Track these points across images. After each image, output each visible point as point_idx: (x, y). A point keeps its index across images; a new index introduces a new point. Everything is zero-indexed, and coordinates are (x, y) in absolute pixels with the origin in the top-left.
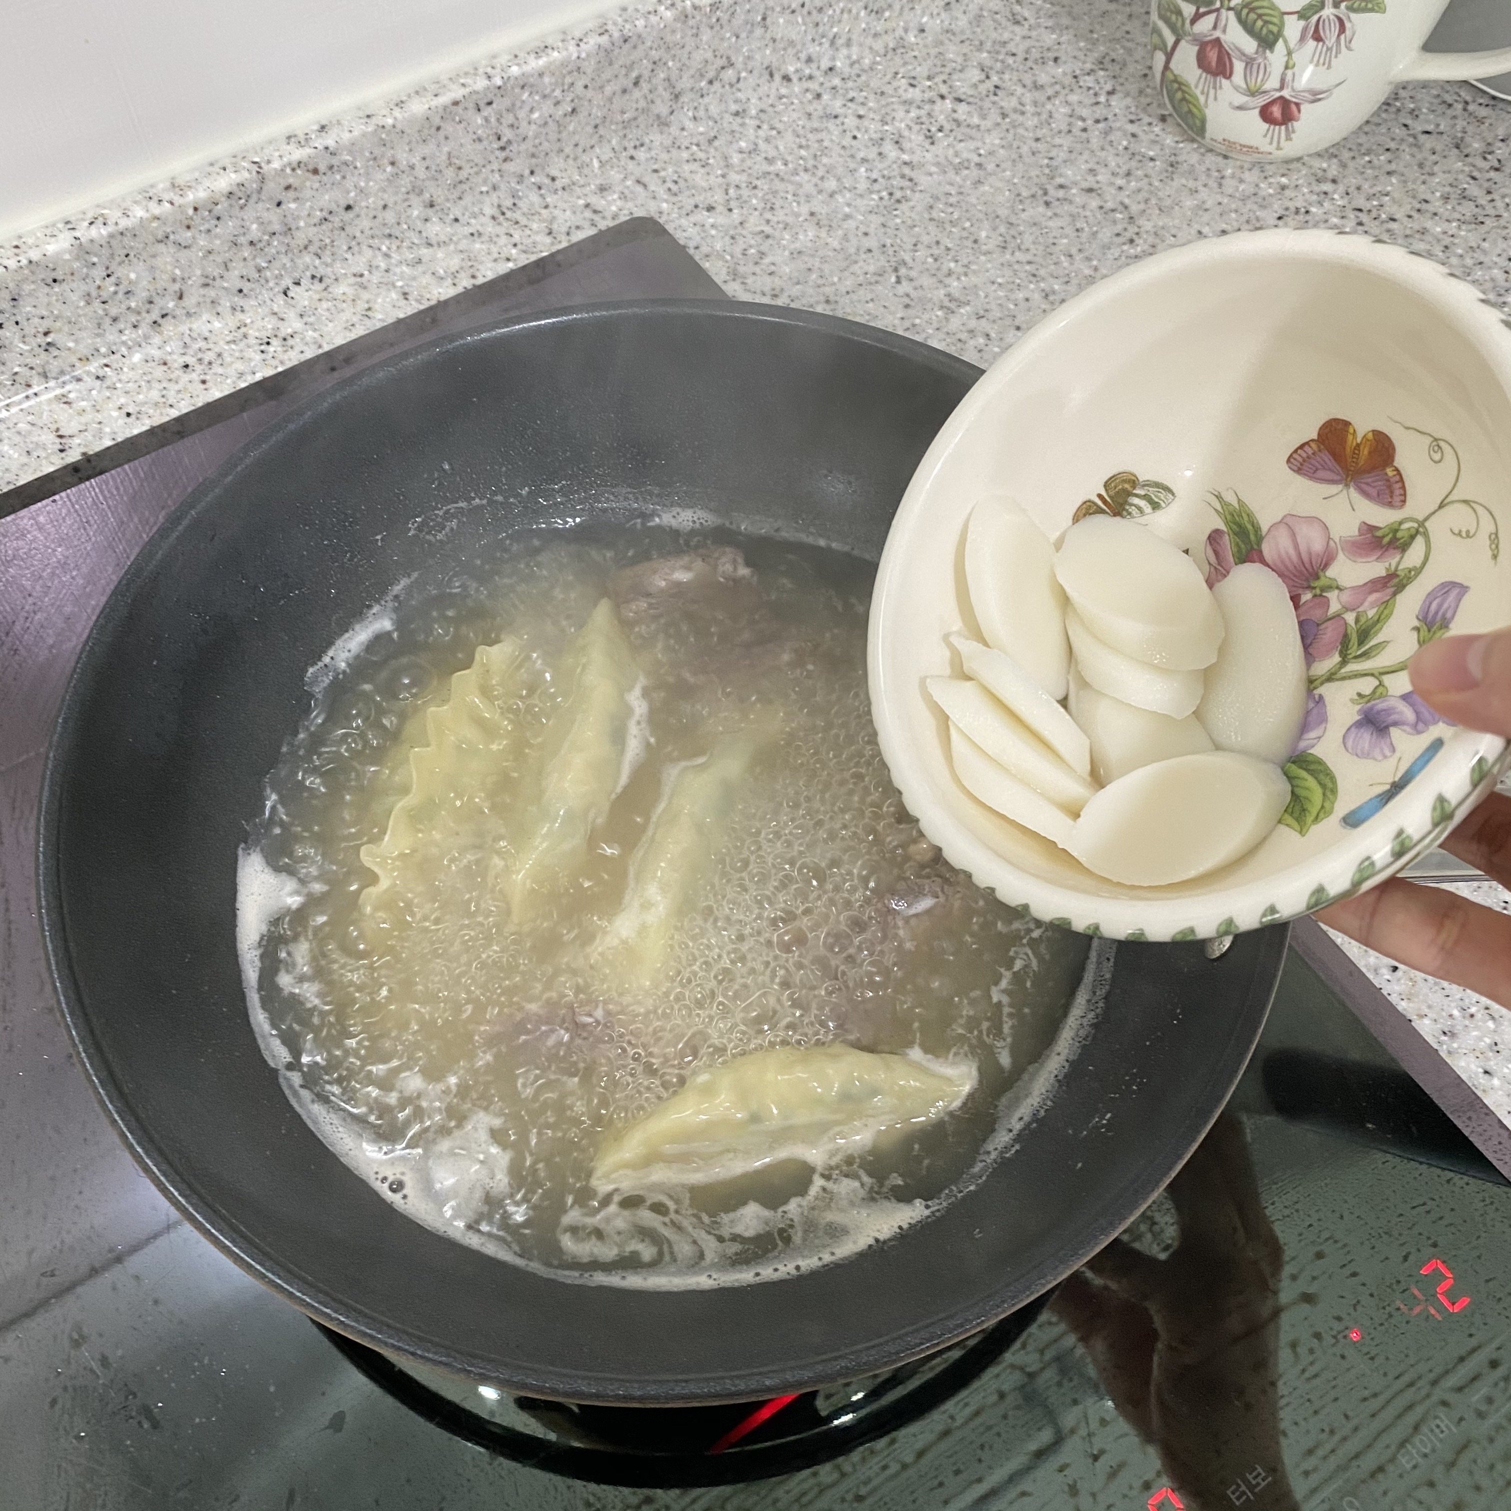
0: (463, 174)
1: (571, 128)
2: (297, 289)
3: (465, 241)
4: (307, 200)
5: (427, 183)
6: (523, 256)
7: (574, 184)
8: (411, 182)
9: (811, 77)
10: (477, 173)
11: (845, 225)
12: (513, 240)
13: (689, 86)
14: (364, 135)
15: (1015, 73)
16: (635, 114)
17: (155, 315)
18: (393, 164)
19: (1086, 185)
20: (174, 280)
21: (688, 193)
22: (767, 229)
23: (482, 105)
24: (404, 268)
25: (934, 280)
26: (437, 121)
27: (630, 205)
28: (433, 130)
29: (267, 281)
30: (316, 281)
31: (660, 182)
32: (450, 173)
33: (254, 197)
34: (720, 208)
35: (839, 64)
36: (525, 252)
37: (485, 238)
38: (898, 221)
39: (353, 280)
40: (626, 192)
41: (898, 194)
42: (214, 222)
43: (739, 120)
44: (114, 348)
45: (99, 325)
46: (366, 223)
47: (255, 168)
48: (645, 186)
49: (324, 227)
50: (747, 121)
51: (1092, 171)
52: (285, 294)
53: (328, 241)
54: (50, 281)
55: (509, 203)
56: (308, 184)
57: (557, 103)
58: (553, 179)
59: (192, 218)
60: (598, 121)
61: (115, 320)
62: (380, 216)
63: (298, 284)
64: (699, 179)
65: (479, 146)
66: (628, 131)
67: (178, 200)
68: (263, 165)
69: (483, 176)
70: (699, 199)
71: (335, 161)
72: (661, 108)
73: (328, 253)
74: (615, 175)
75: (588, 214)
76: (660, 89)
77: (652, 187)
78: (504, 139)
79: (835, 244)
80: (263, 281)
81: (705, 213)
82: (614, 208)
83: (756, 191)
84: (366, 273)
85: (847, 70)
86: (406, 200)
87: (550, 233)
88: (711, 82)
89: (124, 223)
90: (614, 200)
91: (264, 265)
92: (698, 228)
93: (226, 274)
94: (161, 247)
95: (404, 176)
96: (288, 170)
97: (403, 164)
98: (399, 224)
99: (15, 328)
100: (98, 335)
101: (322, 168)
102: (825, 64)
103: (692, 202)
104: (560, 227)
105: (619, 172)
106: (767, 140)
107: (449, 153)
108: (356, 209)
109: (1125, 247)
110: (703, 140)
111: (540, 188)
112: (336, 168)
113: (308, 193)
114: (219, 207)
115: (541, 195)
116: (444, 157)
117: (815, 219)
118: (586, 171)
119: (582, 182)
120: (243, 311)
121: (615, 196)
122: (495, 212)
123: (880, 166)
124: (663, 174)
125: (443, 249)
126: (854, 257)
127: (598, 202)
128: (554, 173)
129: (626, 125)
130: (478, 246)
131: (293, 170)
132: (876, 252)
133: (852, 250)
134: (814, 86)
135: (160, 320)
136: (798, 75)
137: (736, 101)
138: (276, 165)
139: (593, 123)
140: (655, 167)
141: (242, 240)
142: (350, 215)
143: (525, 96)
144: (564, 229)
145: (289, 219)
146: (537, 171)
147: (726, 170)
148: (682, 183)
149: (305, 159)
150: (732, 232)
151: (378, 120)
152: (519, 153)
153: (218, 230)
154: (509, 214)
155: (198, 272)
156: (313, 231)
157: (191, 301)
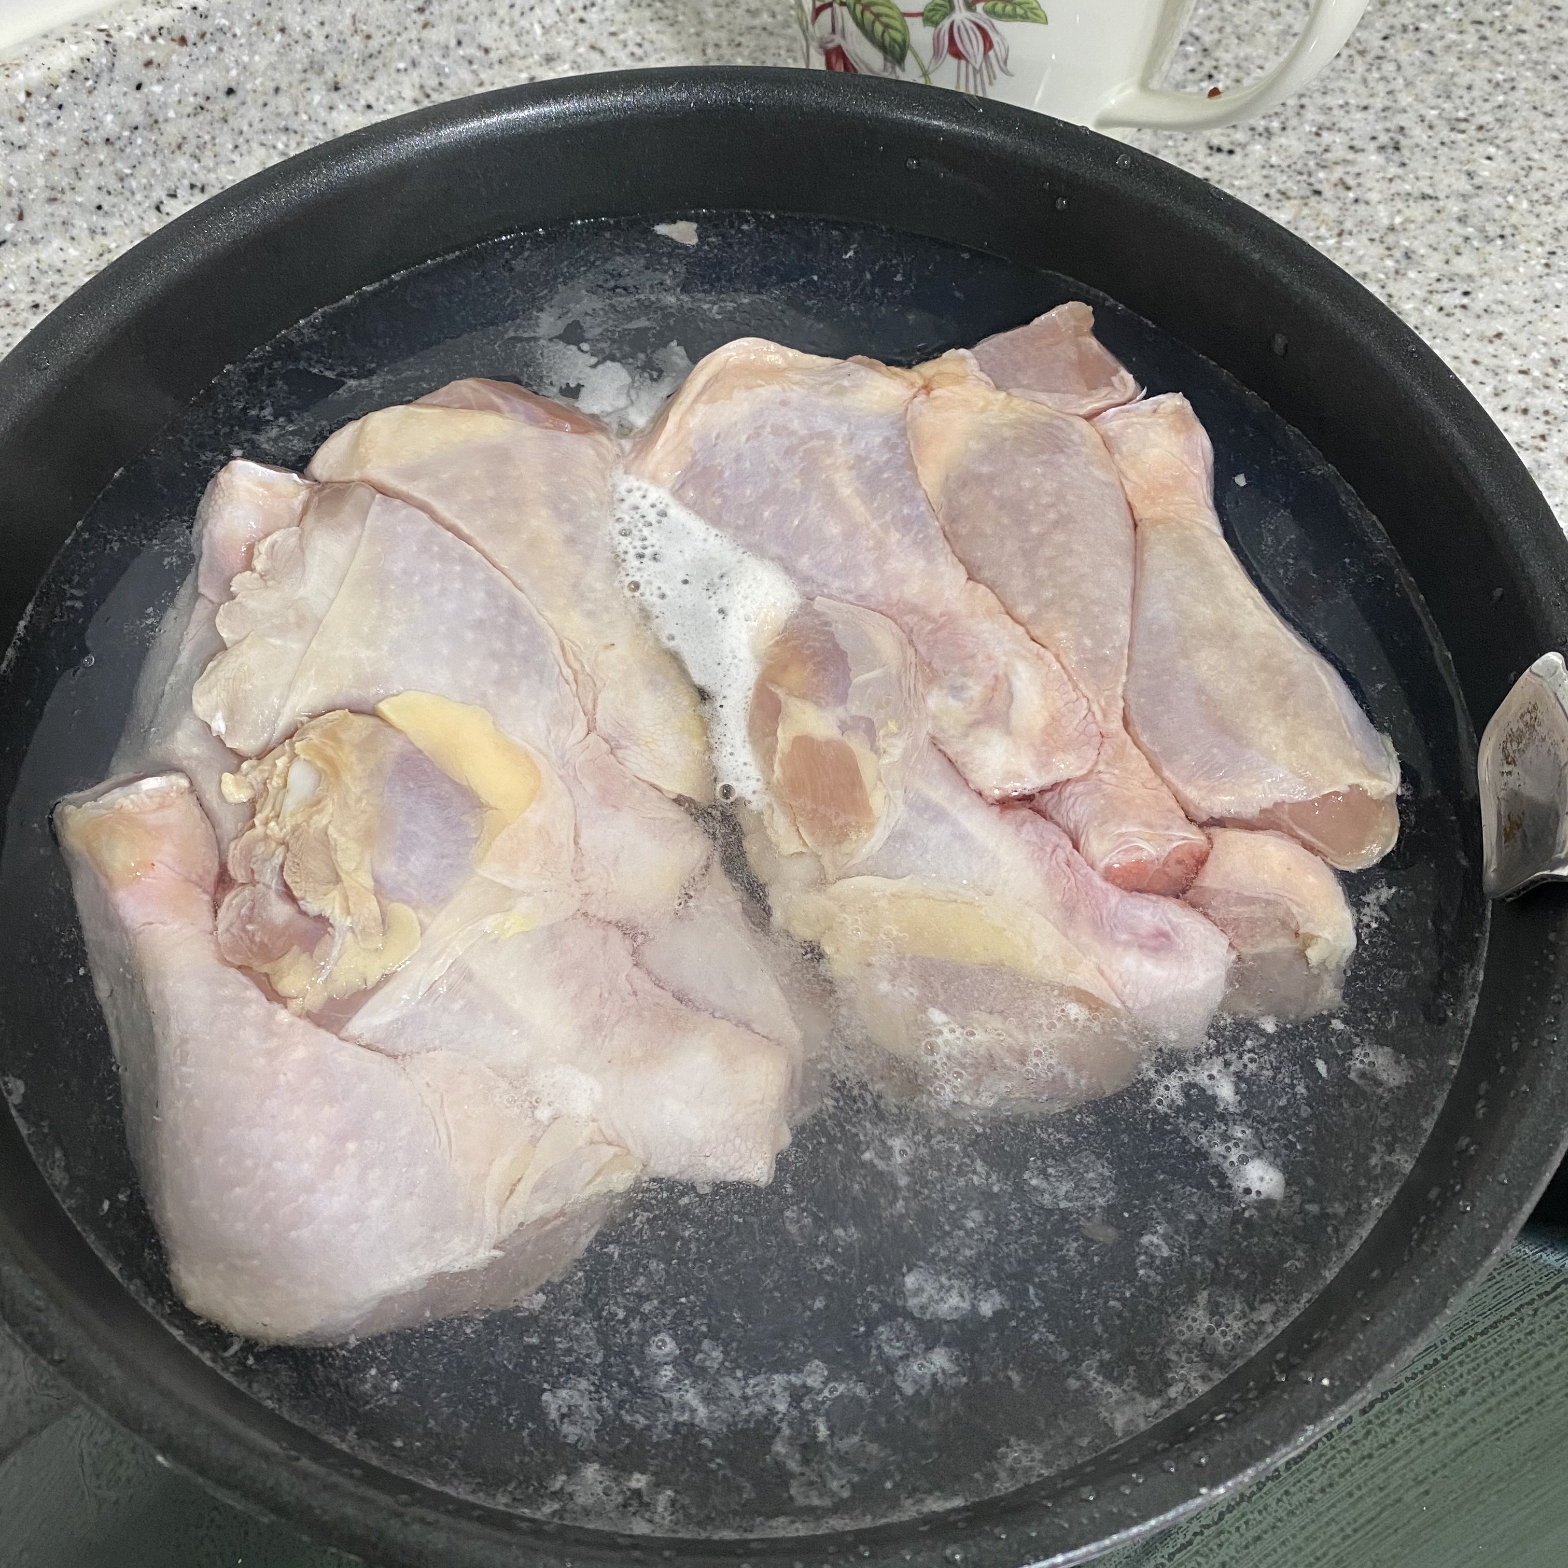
0: (374, 45)
2: (173, 202)
4: (176, 81)
5: (329, 57)
7: (513, 56)
8: (308, 56)
10: (391, 44)
18: (282, 30)
20: (10, 194)
29: (133, 193)
30: (196, 191)
31: (620, 46)
32: (356, 42)
33: (105, 78)
40: (578, 59)
42: (55, 112)
46: (254, 113)
47: (103, 36)
48: (602, 52)
49: (200, 118)
52: (158, 209)
53: (207, 138)
55: (433, 82)
56: (174, 58)
58: (487, 51)
59: (24, 107)
62: (272, 101)
63: (173, 196)
64: (668, 41)
68: (112, 32)
69: (398, 47)
71: (207, 26)
73: (208, 153)
74: (562, 43)
77: (611, 53)
80: (128, 194)
83: (741, 49)
86: (303, 81)
91: (128, 171)
93: (79, 184)
95: (298, 48)
96: (147, 39)
97: (296, 29)
98: (296, 114)
101: (191, 36)
105: (567, 39)
107: (353, 17)
108: (240, 94)
111: (471, 63)
112: (208, 36)
113: (174, 72)
114: (60, 90)
115: (473, 72)
116: (348, 21)
118: (526, 39)
119: (522, 52)
120: (104, 234)
121: (566, 66)
122: (418, 96)
124: (622, 36)
128: (488, 42)
131: (153, 38)
138: (130, 32)
140: (613, 28)
141: (96, 137)
142: (233, 101)
145: (154, 107)
146: (464, 39)
147: (700, 27)
148: (647, 45)
149: (167, 24)
152: (442, 15)
153: (61, 123)
155: (41, 182)
156: (186, 123)
157: (34, 222)
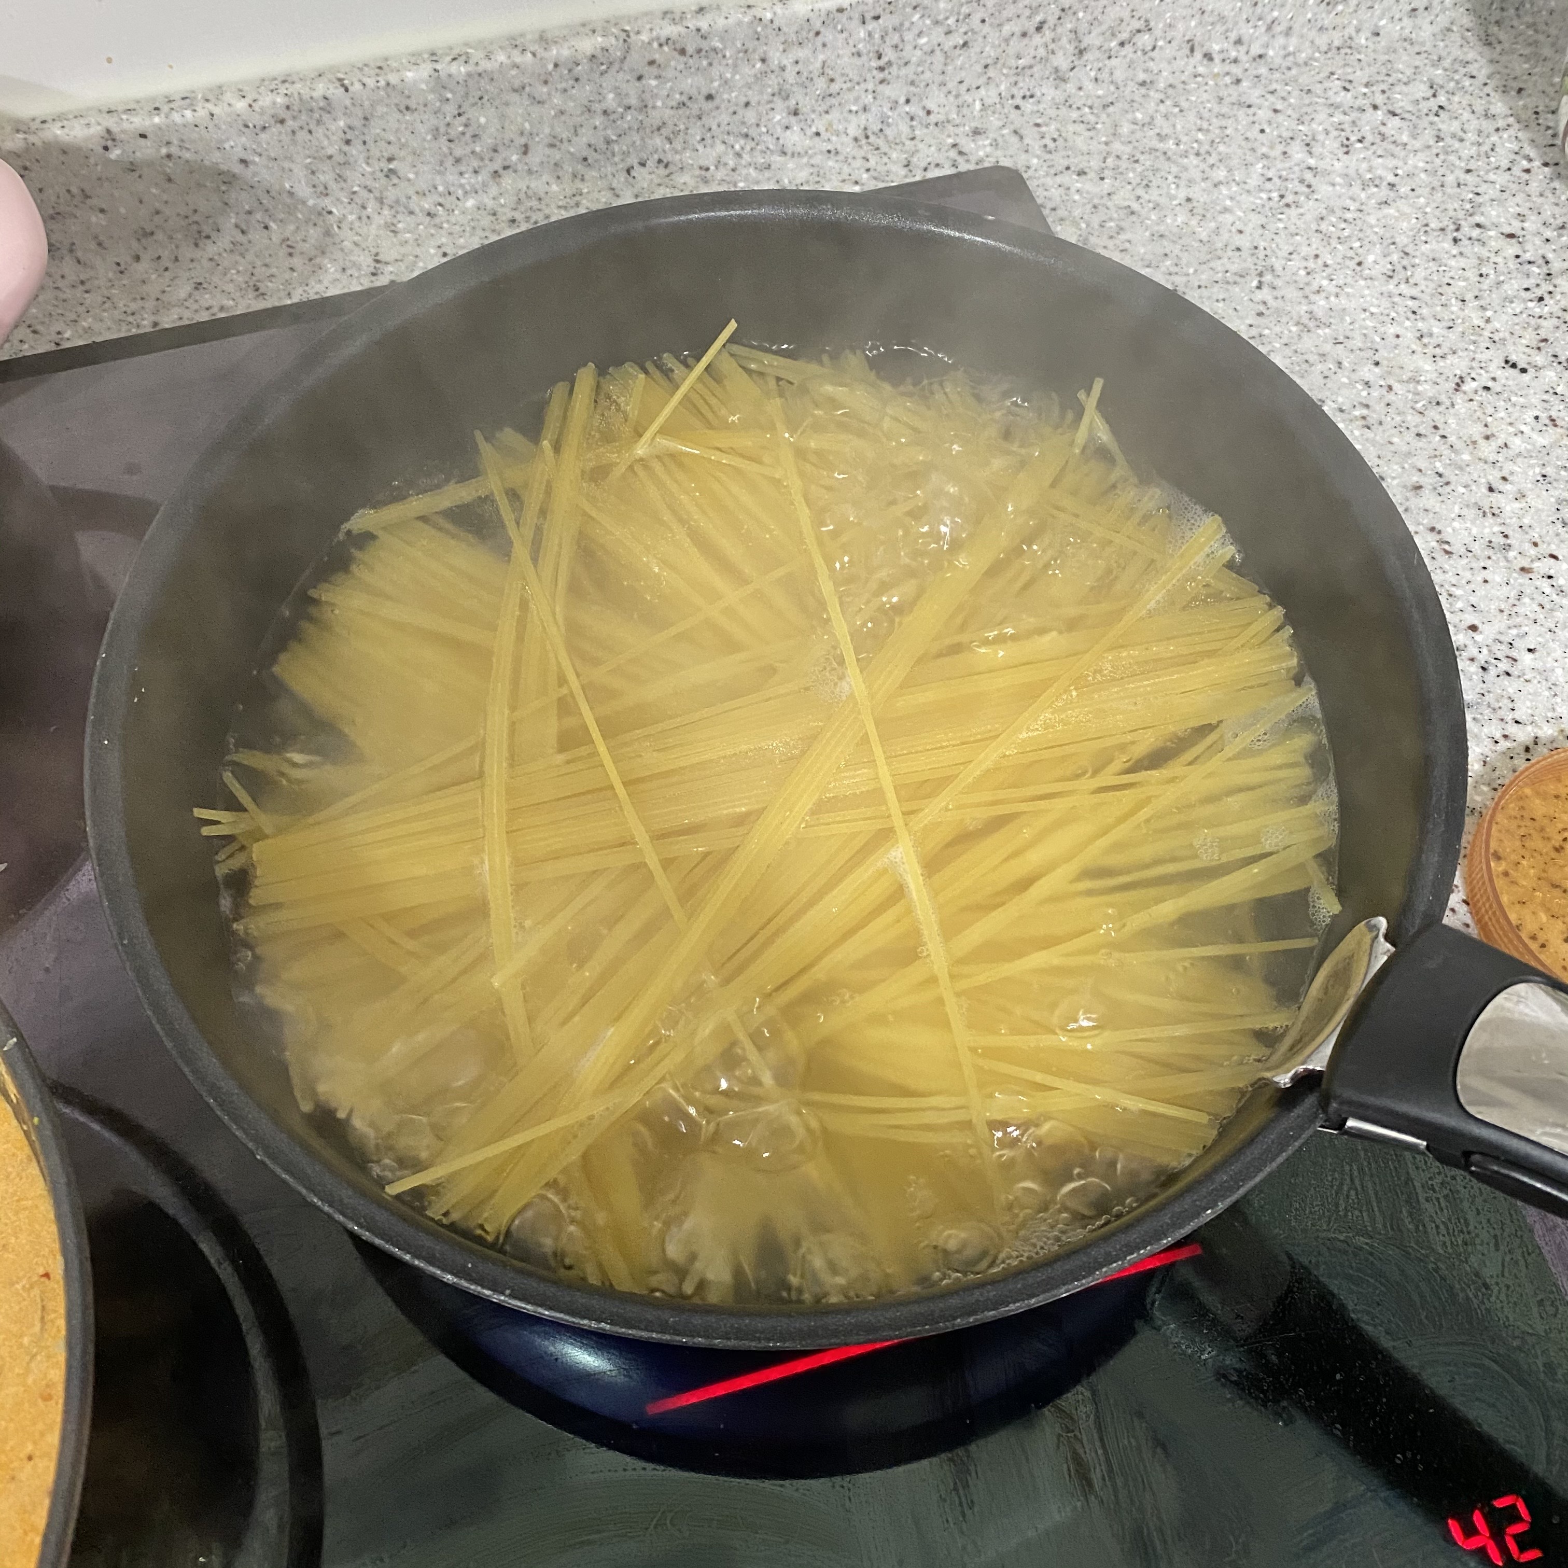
0: (835, 88)
1: (959, 63)
2: (642, 169)
3: (819, 157)
4: (669, 81)
5: (795, 89)
6: (874, 182)
7: (948, 121)
8: (779, 84)
9: (1235, 61)
10: (849, 90)
11: (1220, 218)
12: (868, 165)
13: (1098, 43)
14: (739, 23)
15: (1468, 97)
16: (1032, 62)
17: (497, 166)
18: (763, 61)
19: (1508, 230)
20: (522, 134)
21: (1064, 153)
22: (1135, 206)
23: (868, 16)
24: (751, 171)
25: (1301, 293)
26: (817, 25)
27: (999, 153)
28: (812, 34)
29: (613, 155)
30: (661, 166)
31: (1038, 137)
32: (821, 82)
33: (616, 66)
34: (1092, 175)
35: (1271, 53)
36: (875, 178)
37: (840, 158)
38: (1281, 225)
39: (698, 172)
40: (1000, 140)
41: (1290, 198)
42: (571, 82)
43: (1143, 90)
44: (452, 189)
45: (442, 163)
46: (725, 118)
47: (624, 35)
48: (1021, 138)
49: (681, 112)
50: (1152, 93)
51: (1521, 217)
52: (628, 171)
53: (682, 127)
54: (402, 108)
55: (876, 128)
56: (673, 63)
57: (948, 33)
58: (929, 113)
59: (550, 74)
60: (989, 61)
61: (458, 161)
62: (741, 112)
63: (643, 164)
64: (1080, 143)
65: (858, 61)
66: (1020, 78)
67: (540, 52)
68: (631, 34)
69: (854, 94)
70: (1073, 161)
71: (705, 45)
72: (1061, 61)
73: (680, 138)
74: (994, 121)
75: (953, 154)
76: (1064, 40)
77: (1026, 141)
78: (885, 59)
79: (1204, 236)
80: (609, 154)
81: (1075, 177)
82: (981, 153)
83: (1137, 165)
84: (712, 168)
85: (1278, 61)
86: (770, 102)
87: (907, 166)
88: (1122, 44)
89: (486, 65)
90: (985, 146)
91: (614, 138)
92: (1061, 190)
93: (574, 139)
94: (515, 97)
95: (773, 76)
96: (655, 45)
97: (774, 62)
98: (758, 125)
99: (361, 147)
100: (439, 172)
101: (690, 50)
102: (1256, 50)
103: (1066, 163)
104: (919, 161)
105: (999, 119)
106: (1166, 117)
107: (824, 62)
108: (717, 102)
109: (1530, 304)
110: (1097, 103)
111: (912, 119)
112: (703, 53)
113: (670, 73)
114: (580, 68)
115: (911, 127)
116: (818, 65)
117: (1190, 206)
118: (965, 111)
119: (957, 122)
120: (583, 180)
121: (987, 142)
122: (859, 133)
123: (1280, 165)
124: (1044, 129)
125: (796, 159)
126: (1219, 253)
127: (968, 145)
128: (931, 106)
129: (1020, 71)
130: (831, 163)
131: (661, 45)
132: (1245, 253)
133: (1220, 245)
134: (1236, 70)
135: (501, 171)
136: (1222, 56)
137: (1146, 71)
138: (644, 37)
139: (983, 62)
140: (1039, 121)
141: (597, 107)
142: (710, 105)
143: (916, 17)
144: (923, 164)
145: (647, 96)
146: (913, 99)
147: (1111, 138)
148: (1060, 142)
149: (674, 36)
150: (1096, 201)
151: (758, 12)
152: (898, 77)
153: (574, 91)
154: (872, 139)
155: (547, 130)
156: (669, 112)
157: (534, 158)
